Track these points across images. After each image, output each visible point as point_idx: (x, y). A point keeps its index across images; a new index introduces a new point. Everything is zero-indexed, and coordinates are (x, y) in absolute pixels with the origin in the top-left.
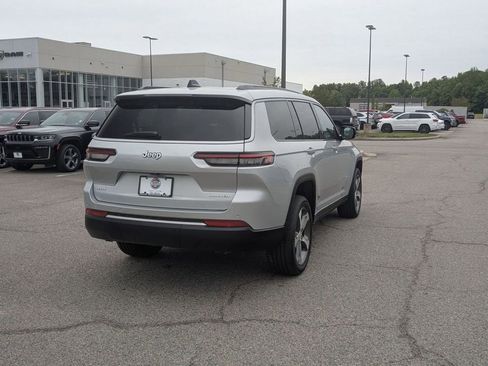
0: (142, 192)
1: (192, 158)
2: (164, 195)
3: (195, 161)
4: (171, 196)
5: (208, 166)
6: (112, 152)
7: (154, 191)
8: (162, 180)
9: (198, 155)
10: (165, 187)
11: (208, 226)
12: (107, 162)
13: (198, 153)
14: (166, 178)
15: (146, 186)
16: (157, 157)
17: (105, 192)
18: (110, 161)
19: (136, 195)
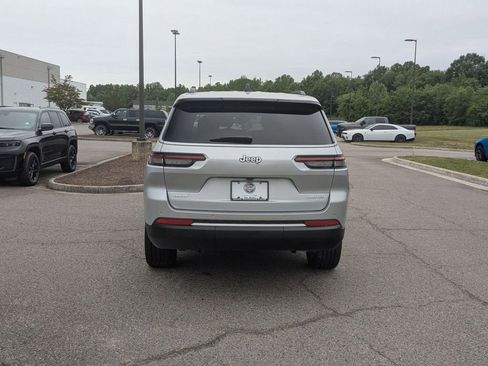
0: (234, 197)
1: (293, 161)
2: (260, 199)
3: (296, 164)
4: (267, 200)
5: (308, 169)
6: (201, 157)
7: (249, 196)
8: (257, 185)
9: (299, 159)
10: (260, 191)
11: (308, 226)
12: (192, 167)
13: (298, 156)
14: (261, 182)
15: (239, 190)
16: (257, 160)
17: (187, 199)
18: (197, 166)
19: (228, 200)
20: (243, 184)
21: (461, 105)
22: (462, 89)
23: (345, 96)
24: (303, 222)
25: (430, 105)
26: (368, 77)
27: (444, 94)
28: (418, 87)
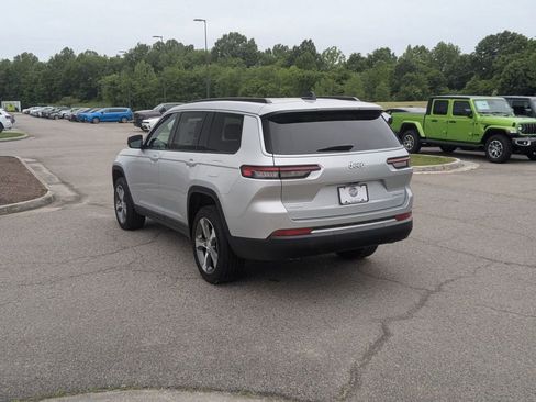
0: (343, 202)
1: (386, 164)
2: (363, 201)
3: (387, 166)
4: (368, 200)
5: (395, 170)
6: (316, 167)
7: (354, 199)
8: (358, 188)
9: (390, 161)
10: (361, 193)
11: (397, 221)
12: (309, 178)
14: (361, 185)
15: (346, 195)
16: (362, 166)
17: (304, 209)
18: (314, 176)
19: (337, 206)
20: (348, 189)
21: (231, 87)
22: (230, 71)
23: (109, 78)
24: (394, 217)
25: (201, 87)
26: (128, 56)
27: (214, 75)
28: (186, 68)
